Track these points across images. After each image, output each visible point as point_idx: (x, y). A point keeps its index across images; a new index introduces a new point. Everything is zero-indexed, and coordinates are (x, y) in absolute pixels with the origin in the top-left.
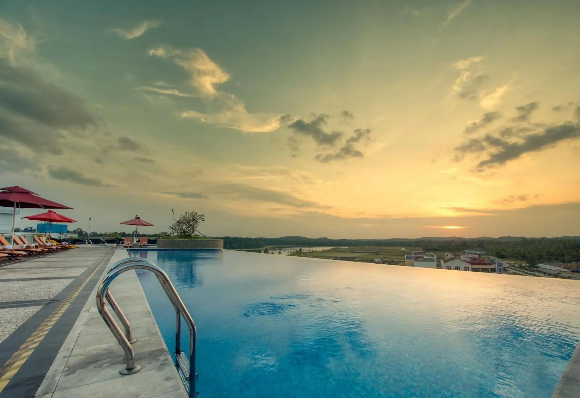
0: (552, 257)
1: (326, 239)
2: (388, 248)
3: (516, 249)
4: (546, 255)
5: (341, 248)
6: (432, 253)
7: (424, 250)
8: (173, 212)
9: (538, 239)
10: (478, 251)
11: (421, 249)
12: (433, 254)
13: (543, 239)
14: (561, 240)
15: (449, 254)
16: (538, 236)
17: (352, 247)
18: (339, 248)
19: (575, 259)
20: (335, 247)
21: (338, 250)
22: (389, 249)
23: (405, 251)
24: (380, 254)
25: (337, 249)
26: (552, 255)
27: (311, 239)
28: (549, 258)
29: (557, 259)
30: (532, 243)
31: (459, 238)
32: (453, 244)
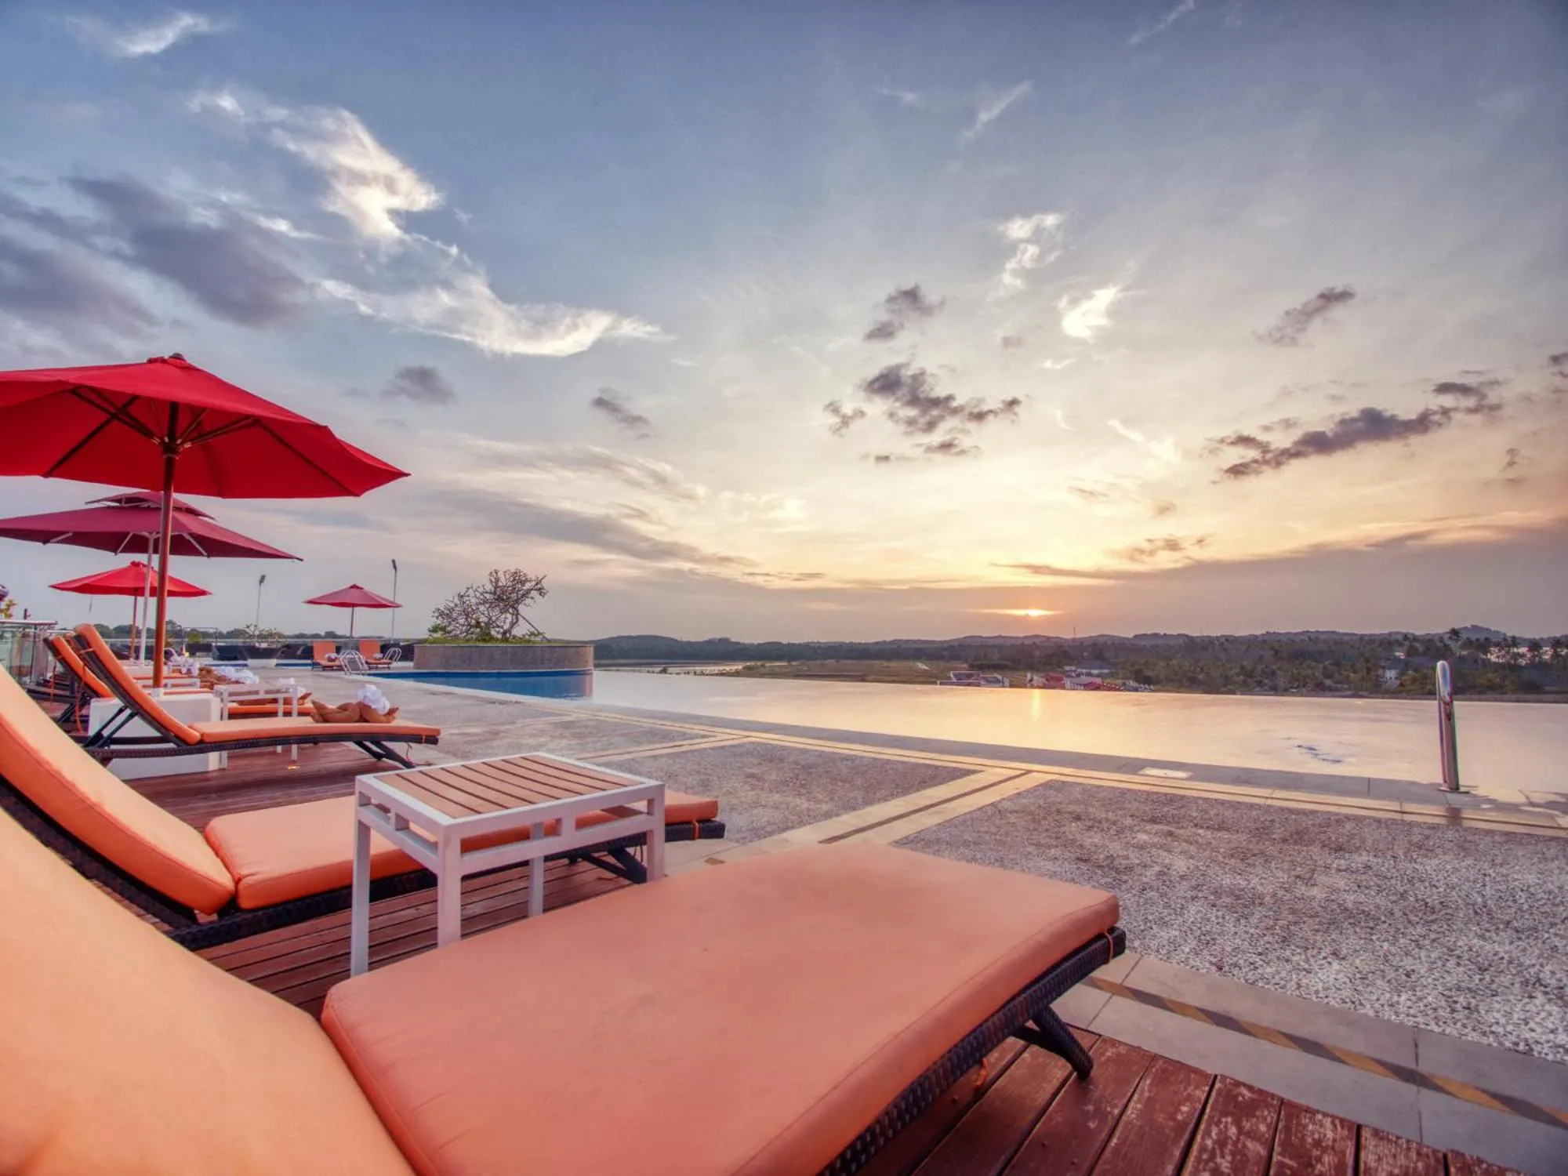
0: (1250, 681)
1: (725, 641)
2: (885, 664)
3: (1174, 662)
4: (1238, 675)
5: (768, 665)
6: (996, 675)
7: (972, 667)
8: (395, 567)
9: (1217, 638)
10: (1094, 669)
11: (965, 666)
12: (1000, 677)
13: (1228, 638)
14: (1265, 641)
15: (1035, 678)
16: (1215, 632)
17: (794, 663)
18: (763, 666)
19: (1297, 684)
20: (753, 663)
21: (762, 670)
22: (888, 667)
23: (926, 670)
24: (868, 678)
25: (757, 668)
26: (1250, 675)
27: (689, 643)
28: (1245, 682)
29: (1260, 683)
30: (1207, 649)
31: (1048, 638)
32: (1037, 653)
